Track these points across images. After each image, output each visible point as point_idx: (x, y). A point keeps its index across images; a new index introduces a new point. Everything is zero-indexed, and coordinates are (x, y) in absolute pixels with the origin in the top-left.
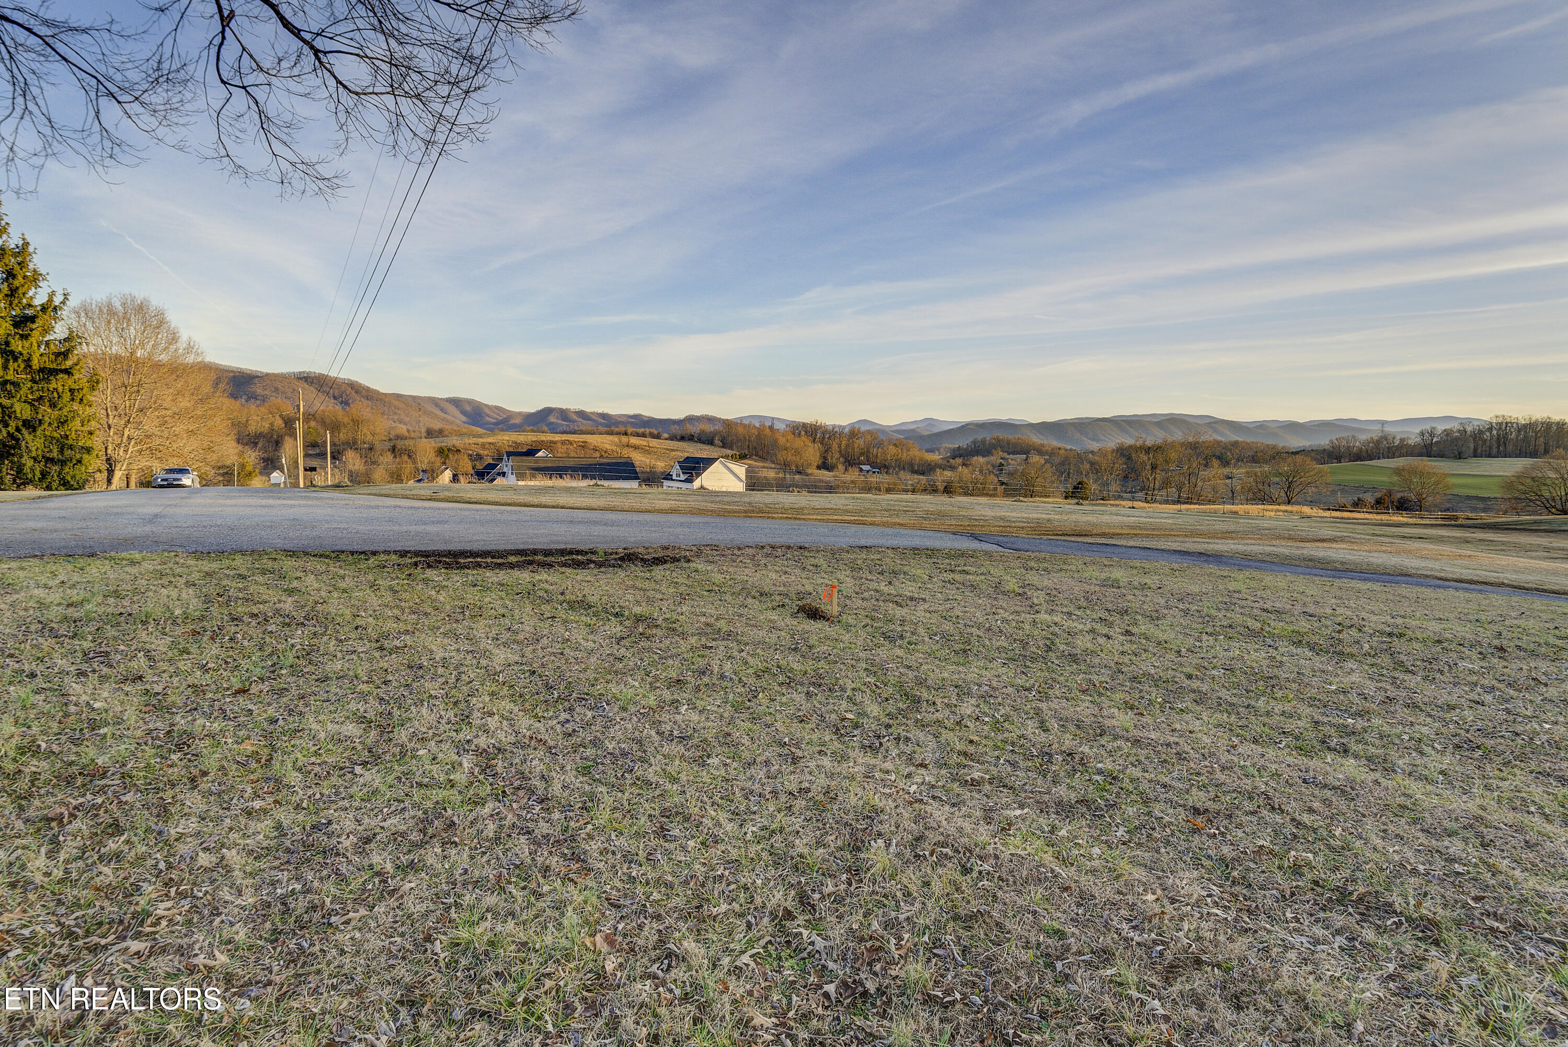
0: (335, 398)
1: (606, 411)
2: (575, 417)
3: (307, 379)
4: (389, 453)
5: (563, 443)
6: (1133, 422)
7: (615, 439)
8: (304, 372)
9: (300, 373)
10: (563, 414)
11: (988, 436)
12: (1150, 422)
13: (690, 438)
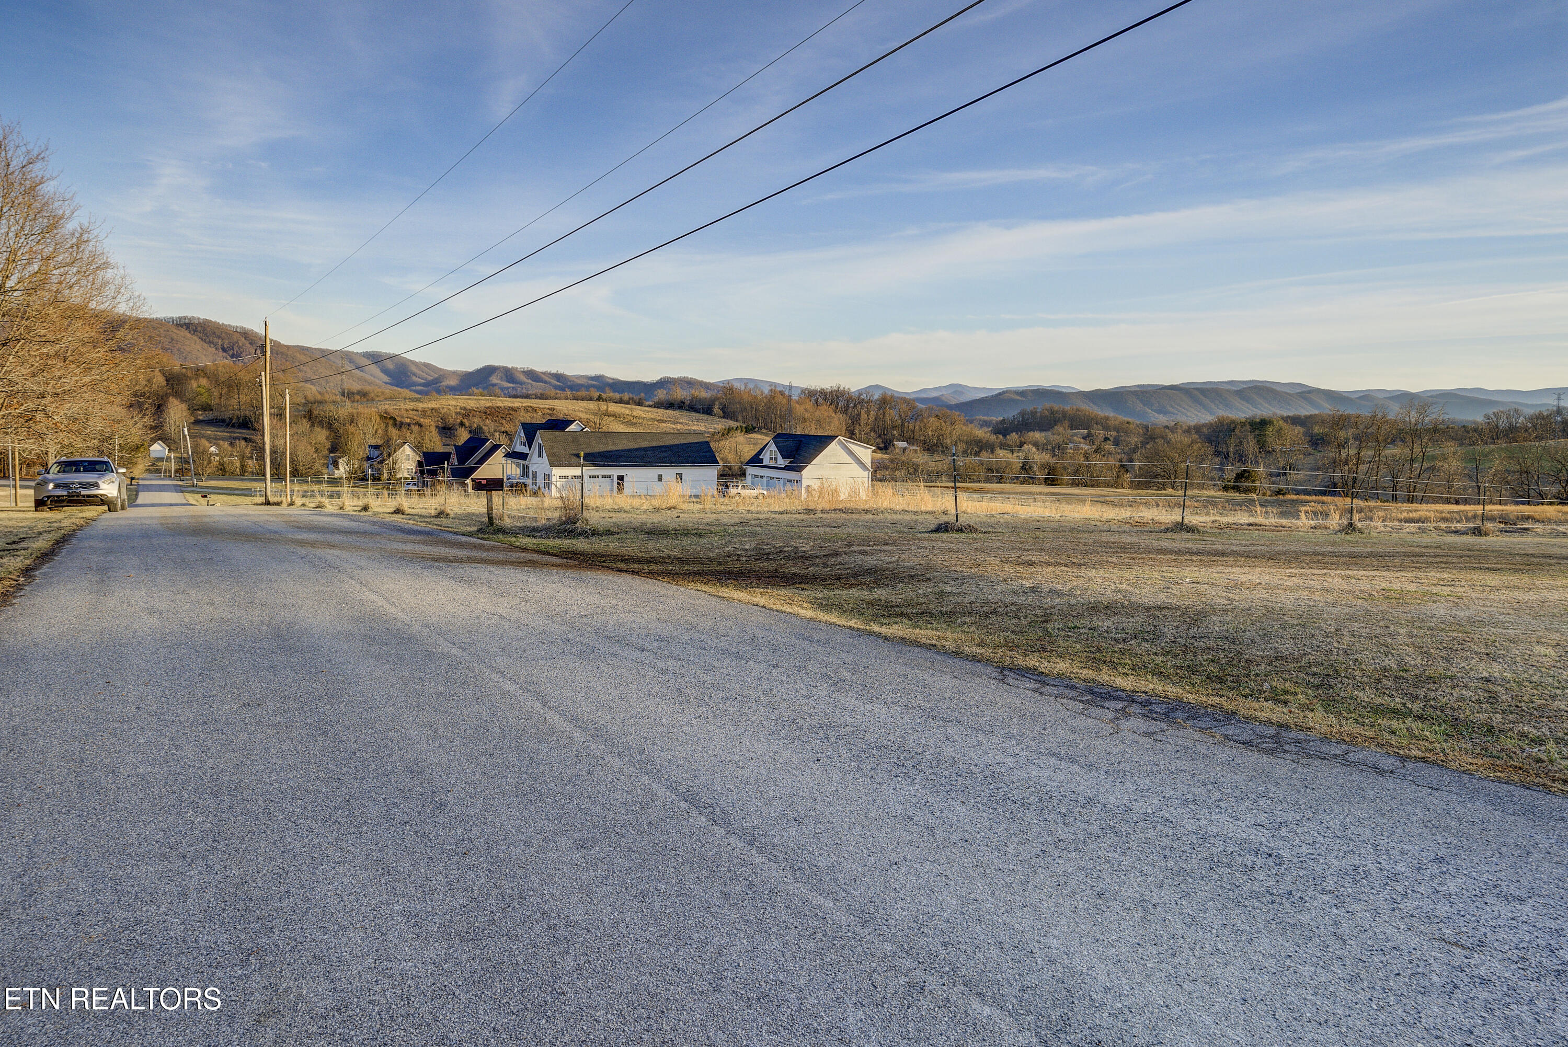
0: (224, 350)
1: (561, 371)
2: (522, 378)
3: (188, 326)
4: (305, 421)
5: (526, 409)
6: (1208, 390)
7: (592, 405)
8: (185, 318)
9: (180, 318)
10: (509, 374)
11: (1041, 407)
12: (1228, 390)
13: (679, 405)
